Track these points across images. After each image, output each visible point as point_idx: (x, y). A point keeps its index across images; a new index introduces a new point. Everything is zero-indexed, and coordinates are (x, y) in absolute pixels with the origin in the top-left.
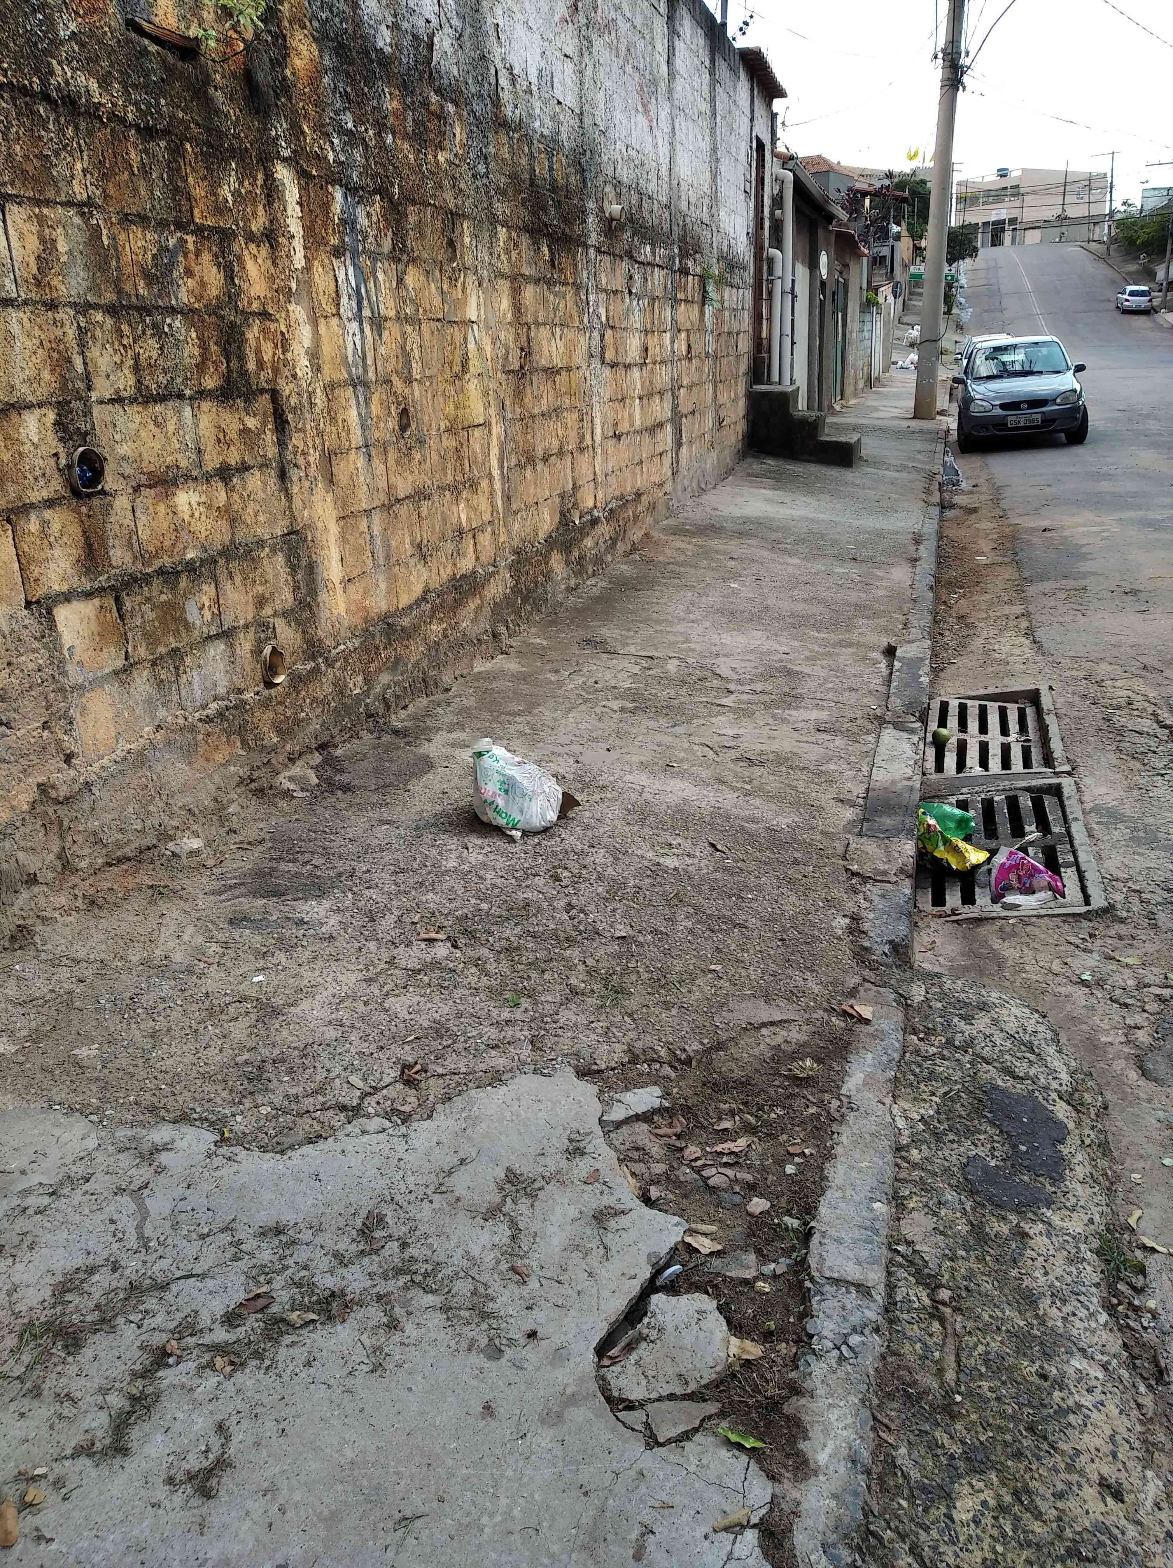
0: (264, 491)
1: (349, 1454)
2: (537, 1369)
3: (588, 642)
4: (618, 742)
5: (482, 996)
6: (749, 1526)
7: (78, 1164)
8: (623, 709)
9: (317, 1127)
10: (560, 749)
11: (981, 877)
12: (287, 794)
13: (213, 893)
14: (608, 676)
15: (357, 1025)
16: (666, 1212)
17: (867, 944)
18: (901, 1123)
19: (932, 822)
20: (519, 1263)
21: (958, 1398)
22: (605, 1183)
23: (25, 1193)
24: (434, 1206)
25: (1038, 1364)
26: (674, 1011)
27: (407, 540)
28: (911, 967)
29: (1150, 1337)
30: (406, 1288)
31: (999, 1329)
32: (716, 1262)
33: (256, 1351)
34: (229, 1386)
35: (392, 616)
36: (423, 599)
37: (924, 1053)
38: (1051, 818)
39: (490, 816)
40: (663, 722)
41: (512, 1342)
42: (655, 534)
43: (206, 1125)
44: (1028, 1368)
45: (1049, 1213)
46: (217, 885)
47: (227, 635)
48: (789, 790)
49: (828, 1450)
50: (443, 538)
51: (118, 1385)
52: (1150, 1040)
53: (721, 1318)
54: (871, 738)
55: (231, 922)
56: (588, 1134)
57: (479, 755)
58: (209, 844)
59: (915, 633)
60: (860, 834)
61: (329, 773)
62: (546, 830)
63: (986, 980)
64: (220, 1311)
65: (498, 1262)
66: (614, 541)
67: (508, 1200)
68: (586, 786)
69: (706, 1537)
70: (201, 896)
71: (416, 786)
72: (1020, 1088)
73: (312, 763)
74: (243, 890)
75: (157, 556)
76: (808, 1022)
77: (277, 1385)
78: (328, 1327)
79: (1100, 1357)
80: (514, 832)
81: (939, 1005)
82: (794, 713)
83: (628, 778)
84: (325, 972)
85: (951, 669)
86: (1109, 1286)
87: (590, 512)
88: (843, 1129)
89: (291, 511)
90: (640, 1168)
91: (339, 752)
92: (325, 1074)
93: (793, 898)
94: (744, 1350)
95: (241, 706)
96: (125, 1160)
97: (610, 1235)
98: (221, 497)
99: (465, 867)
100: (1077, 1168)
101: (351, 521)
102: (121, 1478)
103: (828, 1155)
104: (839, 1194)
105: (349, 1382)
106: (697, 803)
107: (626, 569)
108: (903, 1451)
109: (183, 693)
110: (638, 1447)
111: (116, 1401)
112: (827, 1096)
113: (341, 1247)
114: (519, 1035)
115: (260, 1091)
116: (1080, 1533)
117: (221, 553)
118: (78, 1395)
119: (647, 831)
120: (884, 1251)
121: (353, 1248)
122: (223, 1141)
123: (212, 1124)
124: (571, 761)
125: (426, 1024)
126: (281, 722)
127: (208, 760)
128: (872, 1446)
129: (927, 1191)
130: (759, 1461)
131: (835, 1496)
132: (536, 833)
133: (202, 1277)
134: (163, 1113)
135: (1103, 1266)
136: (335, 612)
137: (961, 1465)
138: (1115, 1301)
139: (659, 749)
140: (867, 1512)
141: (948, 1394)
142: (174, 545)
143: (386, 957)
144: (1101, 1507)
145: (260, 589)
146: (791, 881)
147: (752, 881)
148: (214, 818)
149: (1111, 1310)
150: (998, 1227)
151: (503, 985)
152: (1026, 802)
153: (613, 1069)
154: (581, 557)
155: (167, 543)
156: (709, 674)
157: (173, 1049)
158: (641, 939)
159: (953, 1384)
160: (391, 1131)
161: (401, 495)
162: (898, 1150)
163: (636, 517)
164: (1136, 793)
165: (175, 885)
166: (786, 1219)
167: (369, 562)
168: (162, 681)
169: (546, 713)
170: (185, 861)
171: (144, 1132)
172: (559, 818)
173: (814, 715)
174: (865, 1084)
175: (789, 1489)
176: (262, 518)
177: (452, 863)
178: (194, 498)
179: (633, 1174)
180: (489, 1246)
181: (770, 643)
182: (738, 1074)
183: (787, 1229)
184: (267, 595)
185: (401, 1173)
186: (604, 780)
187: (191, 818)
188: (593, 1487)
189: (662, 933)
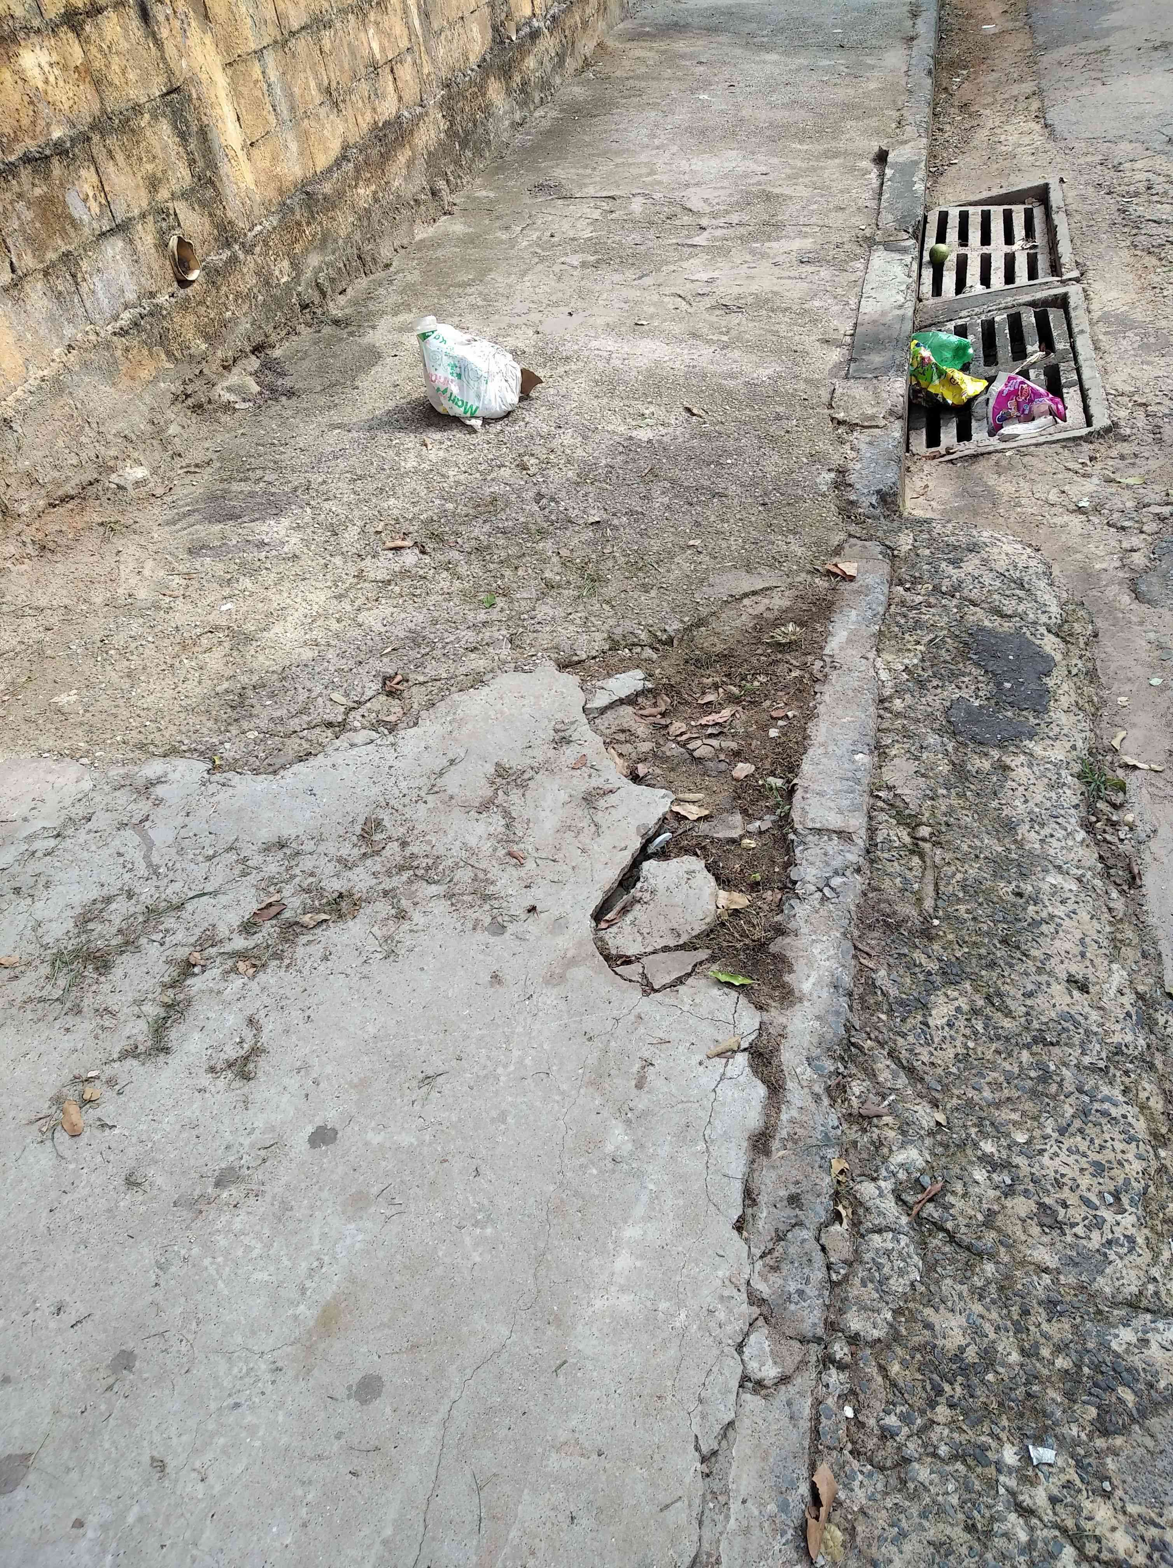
0: (127, 40)
1: (371, 1029)
2: (538, 938)
3: (540, 187)
4: (580, 304)
5: (456, 600)
6: (740, 1050)
7: (77, 805)
8: (584, 264)
9: (306, 745)
10: (516, 321)
11: (978, 409)
12: (228, 407)
13: (168, 523)
14: (566, 225)
15: (333, 643)
16: (653, 786)
17: (853, 497)
18: (884, 675)
19: (925, 353)
20: (515, 848)
21: (936, 922)
22: (592, 767)
23: (31, 838)
24: (429, 806)
25: (1014, 884)
26: (653, 593)
27: (313, 84)
28: (900, 516)
29: (1126, 848)
30: (410, 882)
31: (977, 857)
32: (704, 827)
33: (275, 953)
34: (254, 985)
35: (310, 183)
36: (344, 158)
37: (909, 603)
38: (1055, 334)
39: (446, 406)
40: (630, 274)
41: (513, 918)
42: (611, 43)
43: (196, 755)
44: (1005, 889)
45: (1031, 745)
46: (170, 514)
47: (121, 228)
48: (769, 337)
49: (812, 980)
50: (355, 77)
51: (150, 996)
52: (1146, 561)
53: (710, 876)
54: (859, 265)
55: (190, 551)
56: (573, 723)
57: (424, 337)
58: (154, 471)
59: (910, 131)
60: (847, 377)
61: (270, 377)
62: (508, 414)
63: (980, 521)
64: (236, 923)
65: (495, 850)
66: (561, 58)
67: (500, 792)
68: (549, 359)
69: (700, 1064)
70: (155, 528)
71: (364, 382)
72: (1007, 626)
73: (250, 369)
74: (197, 516)
75: (16, 139)
76: (791, 586)
77: (298, 978)
78: (340, 925)
79: (1075, 871)
80: (473, 422)
81: (927, 552)
82: (774, 244)
83: (594, 344)
84: (293, 592)
85: (951, 172)
86: (1089, 806)
87: (528, 23)
88: (826, 688)
89: (165, 62)
90: (626, 748)
91: (277, 353)
92: (307, 694)
93: (776, 458)
94: (732, 902)
95: (156, 312)
96: (122, 797)
97: (600, 813)
98: (77, 54)
99: (426, 466)
100: (1062, 698)
101: (241, 67)
102: (167, 1073)
103: (810, 715)
104: (821, 750)
105: (365, 969)
106: (671, 364)
107: (578, 92)
108: (883, 973)
109: (88, 305)
110: (637, 994)
111: (152, 1010)
112: (810, 658)
113: (344, 852)
114: (496, 635)
115: (245, 716)
116: (1046, 1024)
117: (93, 127)
118: (116, 1008)
119: (617, 403)
120: (866, 798)
121: (356, 852)
122: (215, 768)
123: (202, 753)
124: (530, 332)
125: (402, 635)
126: (205, 326)
127: (133, 378)
128: (853, 971)
129: (909, 737)
130: (747, 995)
131: (818, 1018)
132: (497, 420)
133: (214, 894)
134: (152, 748)
135: (1084, 789)
136: (242, 185)
137: (938, 980)
138: (1093, 819)
139: (626, 307)
140: (849, 1027)
141: (927, 920)
142: (34, 123)
143: (353, 571)
144: (1068, 1000)
145: (149, 167)
146: (773, 439)
147: (731, 444)
148: (155, 442)
149: (1089, 828)
150: (979, 764)
151: (477, 587)
152: (1029, 319)
153: (594, 658)
154: (525, 83)
155: (26, 122)
156: (678, 210)
157: (152, 686)
158: (616, 522)
159: (931, 911)
160: (379, 742)
161: (295, 26)
162: (881, 701)
163: (585, 23)
164: (1149, 294)
165: (127, 520)
166: (771, 780)
167: (272, 119)
168: (60, 293)
169: (499, 279)
170: (132, 493)
171: (136, 769)
172: (521, 400)
173: (797, 244)
174: (849, 641)
175: (775, 1016)
176: (132, 76)
177: (411, 463)
178: (44, 58)
179: (621, 755)
180: (485, 836)
181: (747, 163)
182: (720, 648)
183: (771, 789)
184: (159, 175)
185: (393, 779)
186: (568, 349)
187: (129, 445)
188: (596, 1033)
189: (637, 513)
